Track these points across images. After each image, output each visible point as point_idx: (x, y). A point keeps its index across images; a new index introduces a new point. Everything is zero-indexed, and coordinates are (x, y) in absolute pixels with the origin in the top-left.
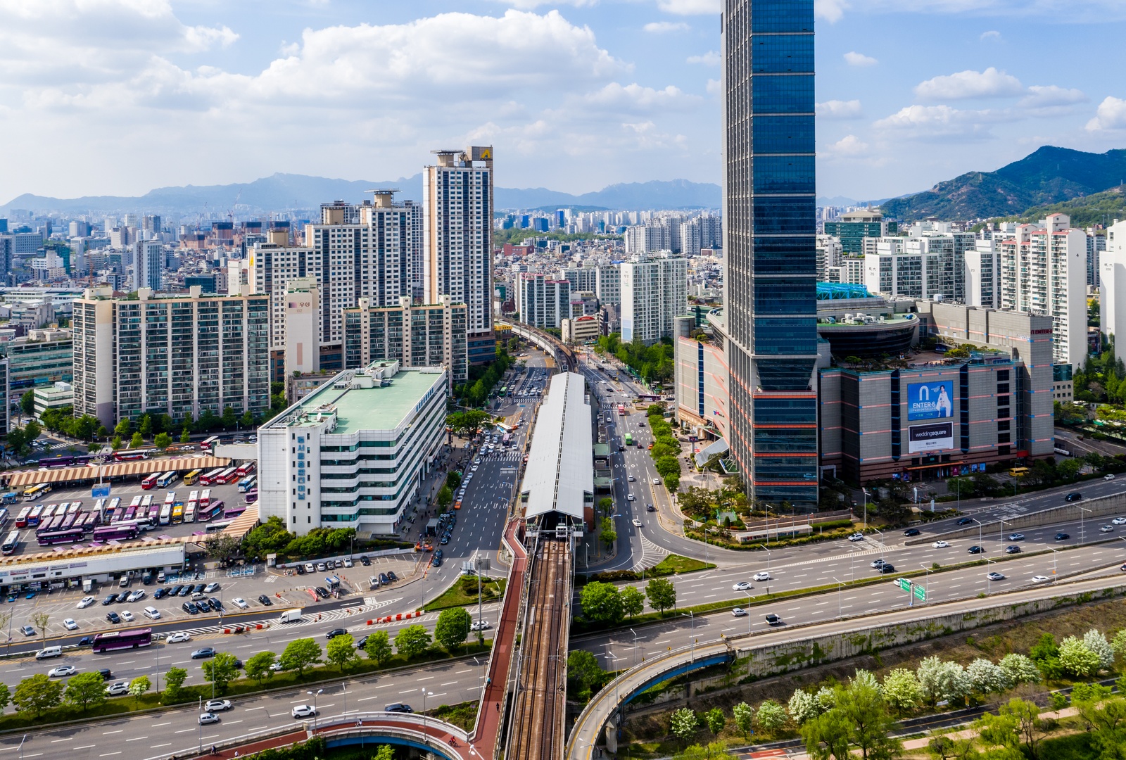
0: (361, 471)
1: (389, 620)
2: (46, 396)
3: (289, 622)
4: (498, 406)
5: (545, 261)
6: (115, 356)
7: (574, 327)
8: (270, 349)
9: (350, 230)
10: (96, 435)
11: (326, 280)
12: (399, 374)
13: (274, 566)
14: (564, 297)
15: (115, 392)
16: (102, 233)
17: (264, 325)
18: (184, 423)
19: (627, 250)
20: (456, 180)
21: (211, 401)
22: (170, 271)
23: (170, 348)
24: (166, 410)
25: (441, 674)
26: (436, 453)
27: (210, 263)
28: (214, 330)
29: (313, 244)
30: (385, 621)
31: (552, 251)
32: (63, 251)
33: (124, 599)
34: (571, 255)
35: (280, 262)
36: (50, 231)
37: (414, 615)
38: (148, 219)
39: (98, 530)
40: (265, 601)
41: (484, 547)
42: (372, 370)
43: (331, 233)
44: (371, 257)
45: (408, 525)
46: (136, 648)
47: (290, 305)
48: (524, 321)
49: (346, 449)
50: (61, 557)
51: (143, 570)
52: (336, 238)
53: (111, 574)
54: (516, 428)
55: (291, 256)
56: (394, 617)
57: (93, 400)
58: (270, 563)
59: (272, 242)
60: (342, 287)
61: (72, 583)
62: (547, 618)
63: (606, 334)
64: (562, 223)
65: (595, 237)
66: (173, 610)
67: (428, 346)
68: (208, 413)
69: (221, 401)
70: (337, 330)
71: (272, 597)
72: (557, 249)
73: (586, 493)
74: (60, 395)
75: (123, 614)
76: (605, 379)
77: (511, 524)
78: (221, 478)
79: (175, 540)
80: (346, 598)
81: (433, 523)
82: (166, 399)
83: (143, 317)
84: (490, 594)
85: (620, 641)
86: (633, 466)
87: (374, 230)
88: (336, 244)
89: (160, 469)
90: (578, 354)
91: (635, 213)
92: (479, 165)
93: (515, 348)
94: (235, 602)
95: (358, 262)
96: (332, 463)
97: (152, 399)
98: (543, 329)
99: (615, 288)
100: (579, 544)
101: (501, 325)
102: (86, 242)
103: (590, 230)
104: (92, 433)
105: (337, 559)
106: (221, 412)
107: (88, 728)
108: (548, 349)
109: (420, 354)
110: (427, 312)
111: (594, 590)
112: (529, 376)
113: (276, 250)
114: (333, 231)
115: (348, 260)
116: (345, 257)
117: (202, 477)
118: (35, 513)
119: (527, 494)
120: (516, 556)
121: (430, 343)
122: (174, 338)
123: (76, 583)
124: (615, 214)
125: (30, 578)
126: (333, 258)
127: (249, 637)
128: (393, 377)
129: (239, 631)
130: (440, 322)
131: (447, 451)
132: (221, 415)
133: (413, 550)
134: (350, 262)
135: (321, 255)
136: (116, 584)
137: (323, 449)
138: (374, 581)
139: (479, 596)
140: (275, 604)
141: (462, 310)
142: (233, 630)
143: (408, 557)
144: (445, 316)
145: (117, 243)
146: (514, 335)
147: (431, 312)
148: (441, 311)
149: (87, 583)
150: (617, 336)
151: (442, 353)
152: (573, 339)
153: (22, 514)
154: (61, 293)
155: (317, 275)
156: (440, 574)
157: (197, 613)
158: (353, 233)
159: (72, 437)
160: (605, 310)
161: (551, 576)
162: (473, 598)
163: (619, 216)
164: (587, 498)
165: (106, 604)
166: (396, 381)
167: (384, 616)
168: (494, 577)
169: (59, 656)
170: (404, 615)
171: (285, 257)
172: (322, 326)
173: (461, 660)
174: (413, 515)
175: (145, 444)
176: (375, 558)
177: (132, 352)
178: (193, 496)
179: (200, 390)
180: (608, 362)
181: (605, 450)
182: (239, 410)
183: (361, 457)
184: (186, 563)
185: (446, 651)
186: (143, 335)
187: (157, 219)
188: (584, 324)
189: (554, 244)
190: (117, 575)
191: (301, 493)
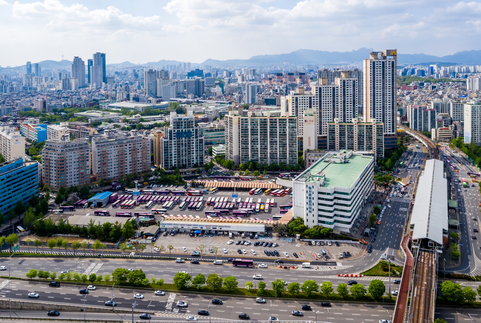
0: (335, 204)
1: (347, 276)
2: (216, 150)
3: (305, 267)
4: (398, 171)
5: (423, 94)
6: (239, 138)
7: (438, 133)
8: (297, 136)
9: (331, 88)
10: (233, 167)
11: (320, 108)
12: (352, 156)
13: (299, 240)
14: (433, 117)
15: (240, 152)
16: (234, 76)
17: (295, 129)
18: (265, 167)
19: (468, 89)
20: (379, 65)
21: (275, 158)
22: (259, 94)
23: (259, 136)
24: (258, 160)
25: (370, 310)
26: (368, 195)
27: (274, 90)
28: (276, 130)
29: (315, 93)
30: (346, 276)
31: (427, 88)
32: (221, 85)
33: (243, 244)
34: (437, 91)
35: (301, 101)
36: (217, 75)
37: (359, 276)
38: (251, 70)
39: (234, 211)
40: (296, 255)
41: (391, 247)
42: (340, 154)
43: (322, 89)
44: (340, 99)
45: (356, 229)
46: (247, 267)
47: (305, 121)
48: (412, 128)
49: (329, 194)
50: (221, 222)
51: (250, 232)
52: (325, 91)
53: (239, 232)
54: (407, 185)
55: (306, 99)
56: (350, 275)
57: (232, 154)
58: (297, 238)
59: (298, 93)
60: (327, 112)
61: (226, 233)
62: (423, 295)
63: (456, 137)
64: (432, 73)
65: (450, 81)
66: (260, 252)
67: (365, 141)
68: (274, 163)
69: (278, 159)
70: (325, 130)
71: (298, 254)
72: (429, 88)
73: (444, 230)
74: (221, 150)
75: (243, 250)
76: (455, 162)
77: (405, 238)
78: (278, 194)
79: (261, 221)
80: (329, 260)
81: (367, 230)
82: (258, 156)
83: (249, 123)
84: (394, 273)
85: (462, 313)
86: (470, 214)
87: (341, 88)
88: (325, 93)
89: (256, 187)
90: (440, 146)
91: (473, 67)
92: (390, 58)
93: (407, 141)
94: (284, 254)
95: (334, 101)
96: (323, 199)
97: (253, 155)
98: (421, 132)
99: (461, 113)
100: (440, 256)
101: (401, 129)
102: (229, 80)
103: (447, 76)
104: (232, 166)
105: (325, 241)
106: (278, 163)
107: (231, 299)
108: (424, 143)
109: (362, 144)
110: (365, 126)
111: (448, 285)
112: (414, 157)
113: (300, 96)
114: (323, 88)
115: (330, 100)
116: (328, 99)
117: (271, 192)
118: (213, 200)
119: (413, 225)
120: (408, 257)
121: (366, 140)
122: (261, 132)
123: (227, 233)
124: (461, 67)
125: (211, 229)
126: (323, 99)
127: (290, 271)
128: (349, 158)
129: (286, 268)
130: (371, 131)
131: (374, 193)
132: (278, 164)
133: (358, 243)
134: (331, 101)
135: (318, 98)
136: (241, 236)
137: (319, 193)
138: (341, 255)
139: (389, 273)
140: (300, 258)
141: (381, 126)
142: (283, 267)
143: (356, 245)
144: (373, 128)
145: (240, 81)
146: (407, 134)
147: (367, 126)
148: (371, 126)
149: (230, 234)
150: (462, 139)
151: (372, 144)
152: (438, 139)
153: (209, 200)
154: (221, 103)
155: (316, 106)
156: (371, 257)
157: (270, 256)
158: (332, 89)
159: (225, 167)
160: (455, 125)
161: (425, 271)
162: (386, 273)
163: (464, 68)
164: (444, 232)
165: (237, 244)
166: (351, 160)
167: (345, 273)
168: (397, 264)
169: (221, 264)
170: (354, 275)
171: (303, 99)
172: (319, 128)
173: (381, 304)
174: (358, 225)
175: (250, 173)
176: (341, 243)
177: (245, 137)
178: (268, 201)
179: (270, 154)
180: (456, 152)
181: (455, 204)
182: (285, 163)
183: (335, 198)
184: (265, 232)
185: (373, 298)
186: (249, 130)
187: (254, 70)
188: (444, 131)
189: (428, 85)
190: (241, 233)
191: (310, 210)
